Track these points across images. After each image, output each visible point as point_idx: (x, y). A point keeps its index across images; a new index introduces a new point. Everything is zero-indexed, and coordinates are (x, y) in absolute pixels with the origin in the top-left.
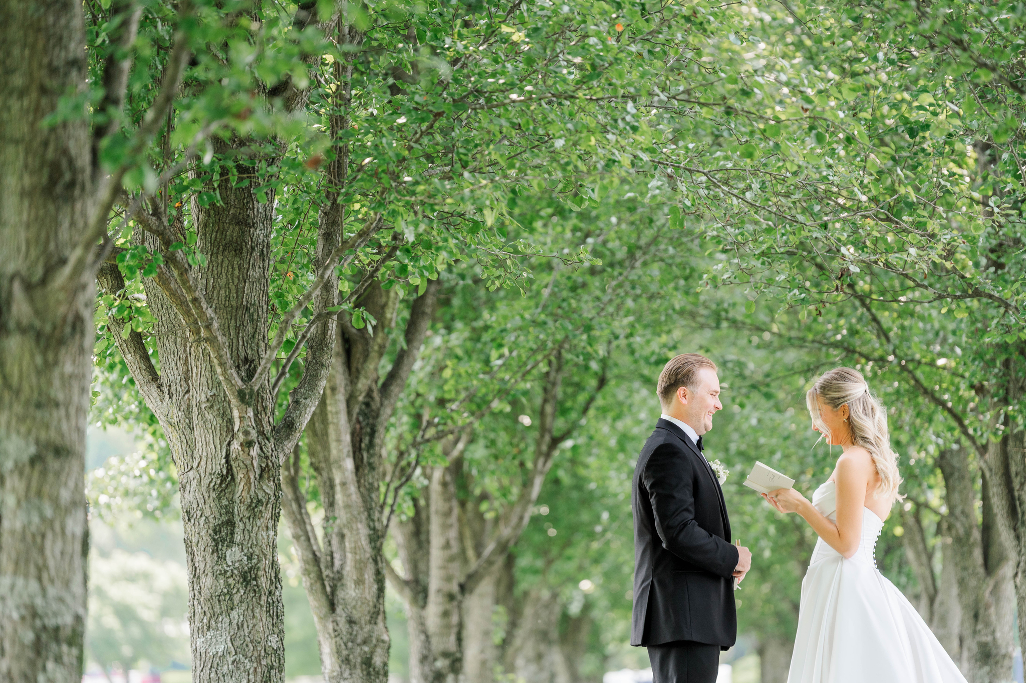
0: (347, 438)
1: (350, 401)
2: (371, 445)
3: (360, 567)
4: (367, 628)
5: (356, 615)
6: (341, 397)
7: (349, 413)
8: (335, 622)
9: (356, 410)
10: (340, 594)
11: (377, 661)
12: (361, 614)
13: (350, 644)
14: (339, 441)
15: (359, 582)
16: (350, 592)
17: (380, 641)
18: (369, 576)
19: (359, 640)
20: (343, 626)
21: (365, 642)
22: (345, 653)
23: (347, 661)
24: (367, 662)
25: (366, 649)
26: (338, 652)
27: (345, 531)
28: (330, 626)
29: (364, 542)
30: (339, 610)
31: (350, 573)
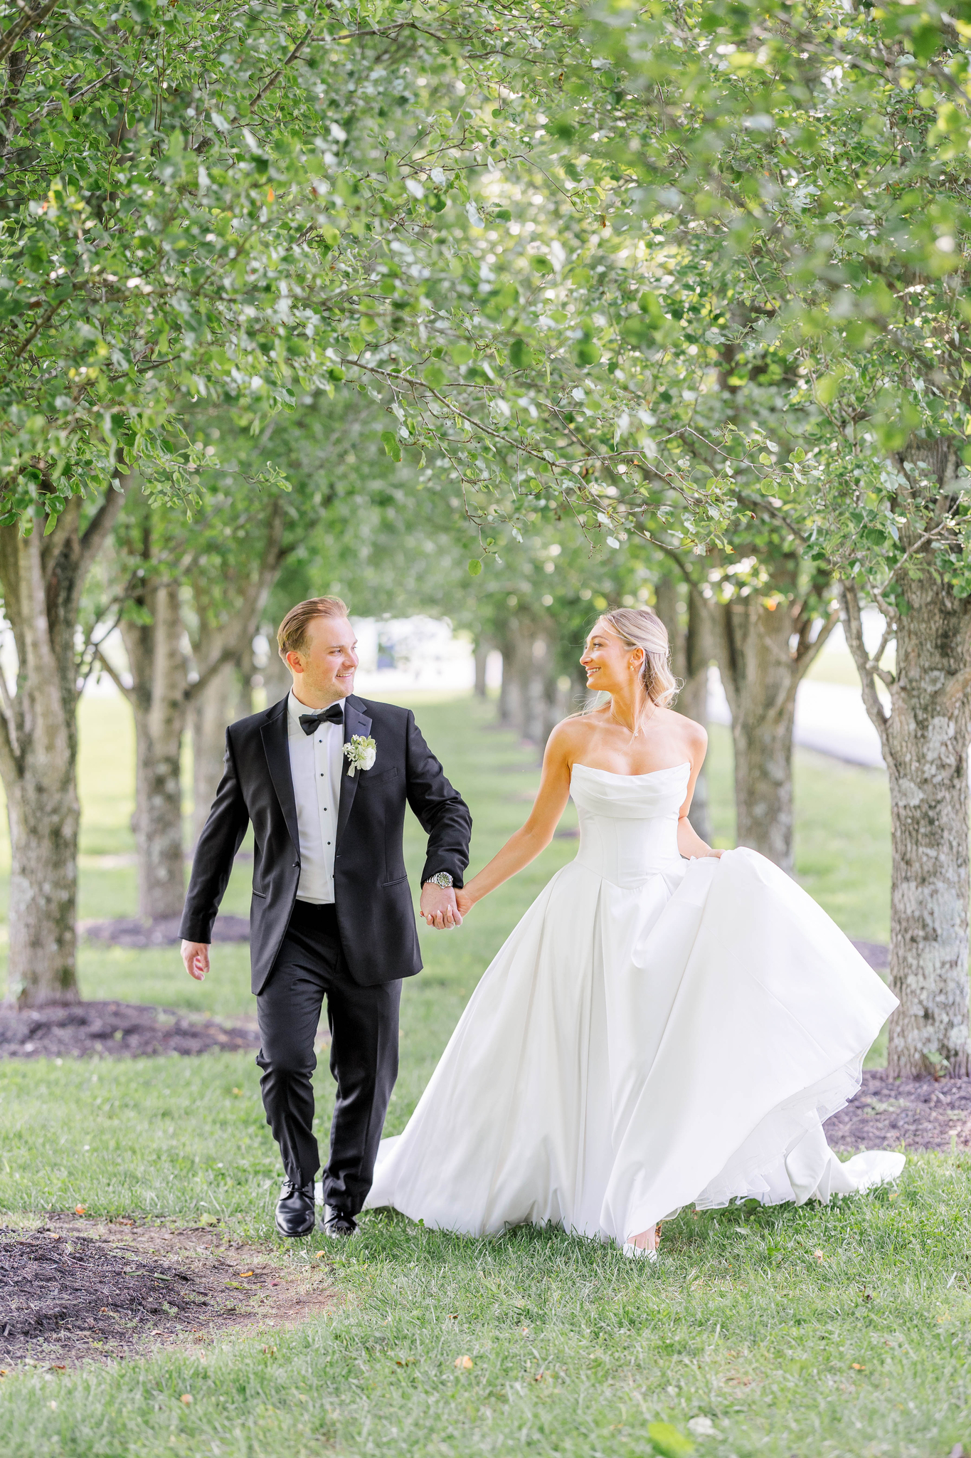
0: (40, 595)
1: (45, 554)
2: (68, 600)
3: (51, 731)
4: (57, 796)
5: (46, 782)
6: (34, 551)
7: (44, 566)
8: (23, 789)
9: (51, 564)
10: (30, 759)
11: (67, 831)
12: (51, 782)
13: (38, 814)
14: (30, 597)
15: (50, 748)
16: (39, 758)
17: (70, 810)
18: (61, 741)
19: (49, 808)
20: (31, 793)
21: (55, 811)
22: (32, 822)
23: (34, 831)
24: (56, 833)
25: (55, 818)
26: (26, 820)
27: (37, 694)
28: (18, 793)
29: (56, 706)
30: (28, 775)
31: (40, 736)
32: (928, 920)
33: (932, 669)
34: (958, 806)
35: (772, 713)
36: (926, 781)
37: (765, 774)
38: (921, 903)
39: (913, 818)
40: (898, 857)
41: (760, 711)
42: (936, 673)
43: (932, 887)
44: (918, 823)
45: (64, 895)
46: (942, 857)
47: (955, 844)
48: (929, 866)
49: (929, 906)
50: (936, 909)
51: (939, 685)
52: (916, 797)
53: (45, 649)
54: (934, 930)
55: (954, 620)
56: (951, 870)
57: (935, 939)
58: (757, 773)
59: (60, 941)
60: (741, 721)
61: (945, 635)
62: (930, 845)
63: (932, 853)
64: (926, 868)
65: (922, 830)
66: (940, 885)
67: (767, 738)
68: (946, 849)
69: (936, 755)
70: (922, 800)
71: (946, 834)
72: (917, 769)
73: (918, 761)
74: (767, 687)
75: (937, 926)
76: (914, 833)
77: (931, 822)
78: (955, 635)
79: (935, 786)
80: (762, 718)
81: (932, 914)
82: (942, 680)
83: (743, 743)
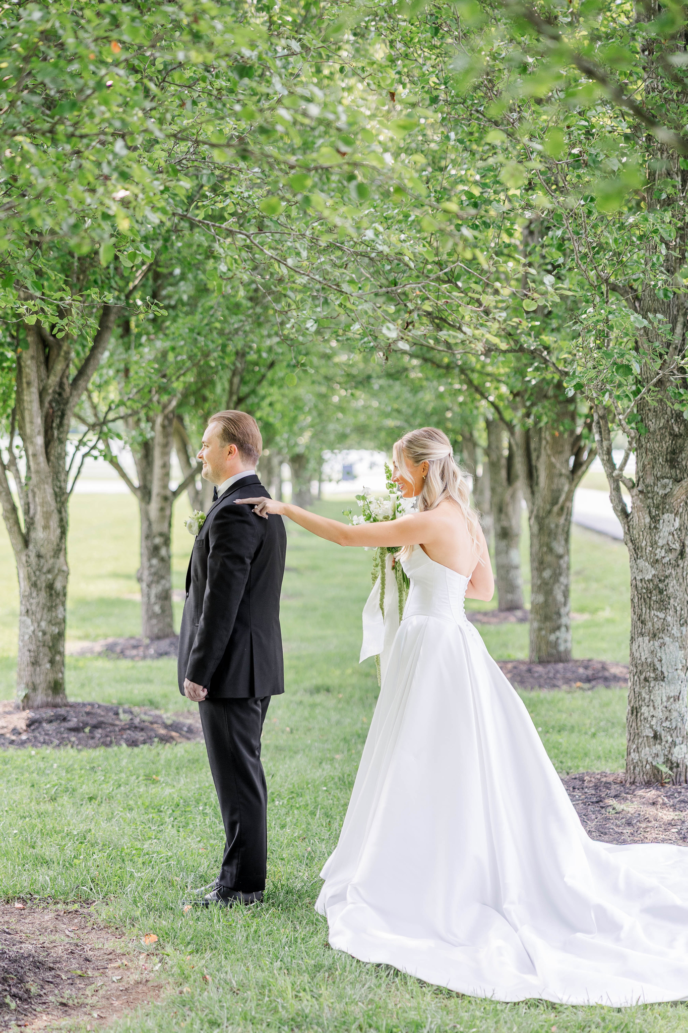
0: (39, 421)
1: (42, 393)
2: (61, 425)
3: (47, 516)
4: (51, 561)
5: (43, 551)
6: (34, 390)
7: (41, 402)
8: (28, 556)
9: (48, 399)
10: (33, 535)
11: (58, 585)
12: (47, 551)
13: (38, 573)
14: (31, 422)
15: (46, 527)
16: (39, 534)
17: (60, 571)
18: (54, 523)
19: (45, 570)
20: (33, 559)
21: (49, 571)
22: (34, 579)
23: (34, 585)
24: (50, 587)
25: (50, 576)
26: (29, 578)
27: (36, 490)
28: (24, 558)
29: (50, 498)
30: (31, 546)
31: (39, 520)
32: (658, 665)
33: (663, 478)
34: (681, 580)
35: (556, 509)
36: (657, 561)
37: (551, 550)
38: (652, 652)
39: (647, 589)
40: (635, 617)
41: (548, 507)
42: (666, 480)
43: (661, 641)
44: (651, 593)
45: (56, 630)
46: (669, 619)
47: (678, 608)
48: (658, 625)
49: (659, 655)
50: (664, 658)
51: (668, 490)
52: (650, 573)
53: (42, 459)
54: (662, 673)
55: (680, 441)
56: (675, 628)
57: (663, 680)
58: (545, 549)
59: (52, 662)
60: (535, 512)
61: (673, 452)
62: (660, 609)
63: (662, 615)
64: (656, 627)
65: (654, 598)
66: (667, 639)
67: (553, 526)
68: (671, 612)
69: (665, 542)
70: (654, 576)
71: (672, 601)
72: (651, 551)
73: (652, 546)
74: (553, 491)
75: (664, 670)
76: (648, 600)
77: (661, 592)
78: (681, 452)
79: (664, 565)
80: (550, 512)
81: (661, 661)
82: (671, 486)
83: (536, 529)
